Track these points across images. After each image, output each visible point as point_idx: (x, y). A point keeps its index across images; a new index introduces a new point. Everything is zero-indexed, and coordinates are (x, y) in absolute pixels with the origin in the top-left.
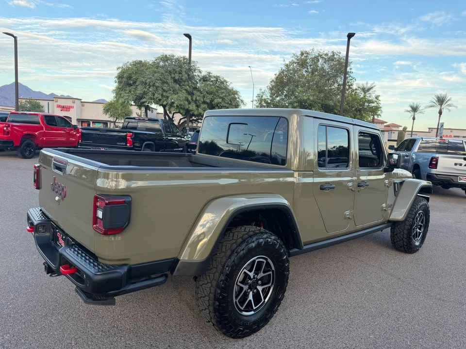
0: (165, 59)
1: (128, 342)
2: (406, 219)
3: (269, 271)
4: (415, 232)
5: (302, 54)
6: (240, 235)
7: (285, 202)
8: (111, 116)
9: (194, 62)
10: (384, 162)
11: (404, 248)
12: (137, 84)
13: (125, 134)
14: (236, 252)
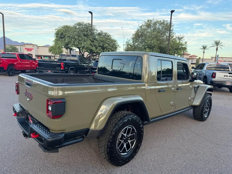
0: (79, 24)
1: (65, 170)
2: (200, 105)
3: (134, 133)
4: (205, 111)
5: (148, 21)
6: (119, 116)
7: (141, 99)
8: (53, 53)
9: (94, 26)
10: (190, 77)
11: (200, 119)
12: (66, 37)
13: (60, 63)
14: (118, 125)
